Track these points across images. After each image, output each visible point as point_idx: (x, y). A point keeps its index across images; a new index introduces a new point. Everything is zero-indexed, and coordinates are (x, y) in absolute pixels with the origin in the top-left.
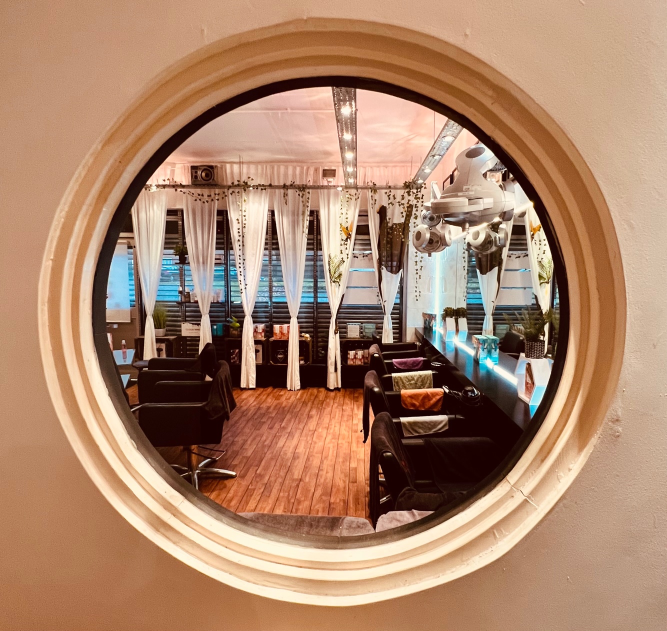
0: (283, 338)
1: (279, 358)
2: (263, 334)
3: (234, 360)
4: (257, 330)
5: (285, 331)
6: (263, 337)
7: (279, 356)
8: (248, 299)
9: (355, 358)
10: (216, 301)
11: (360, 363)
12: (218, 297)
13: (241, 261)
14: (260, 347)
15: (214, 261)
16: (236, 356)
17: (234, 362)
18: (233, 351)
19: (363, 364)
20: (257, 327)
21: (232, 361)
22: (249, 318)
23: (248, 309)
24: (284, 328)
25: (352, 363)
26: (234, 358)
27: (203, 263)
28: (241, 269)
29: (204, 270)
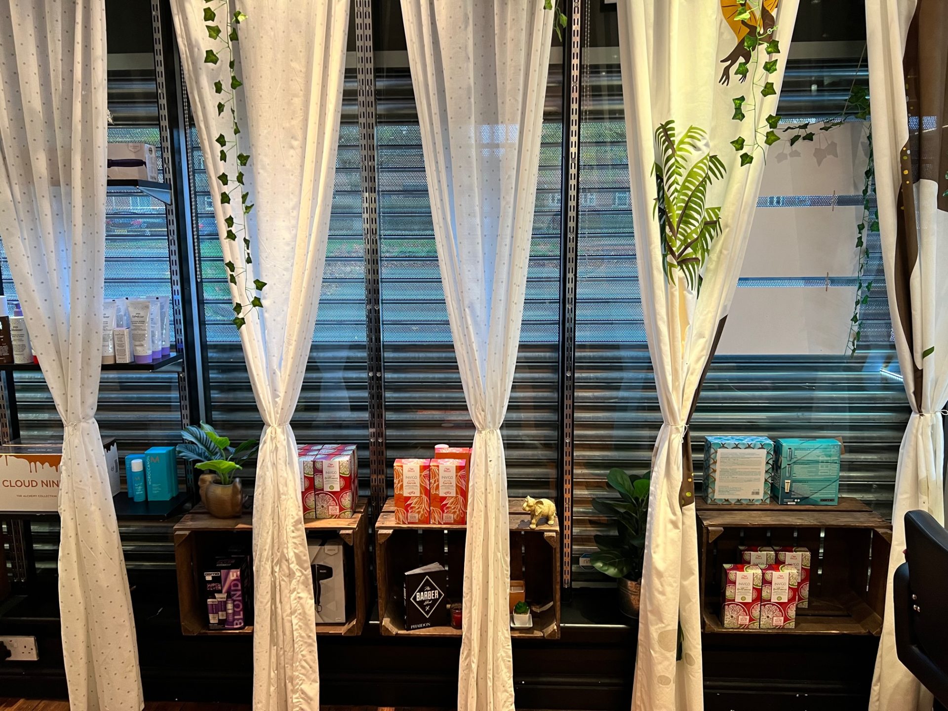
0: (441, 522)
1: (421, 603)
2: (347, 500)
3: (222, 615)
4: (317, 483)
5: (447, 488)
6: (348, 513)
7: (420, 596)
8: (275, 351)
9: (759, 598)
10: (127, 360)
11: (779, 621)
12: (136, 338)
13: (231, 168)
14: (333, 556)
15: (102, 173)
16: (229, 596)
17: (222, 622)
18: (216, 580)
19: (792, 625)
20: (318, 471)
21: (213, 619)
22: (281, 437)
23: (275, 395)
24: (442, 473)
25: (744, 620)
26: (222, 606)
27: (55, 182)
28: (235, 208)
29: (58, 215)
